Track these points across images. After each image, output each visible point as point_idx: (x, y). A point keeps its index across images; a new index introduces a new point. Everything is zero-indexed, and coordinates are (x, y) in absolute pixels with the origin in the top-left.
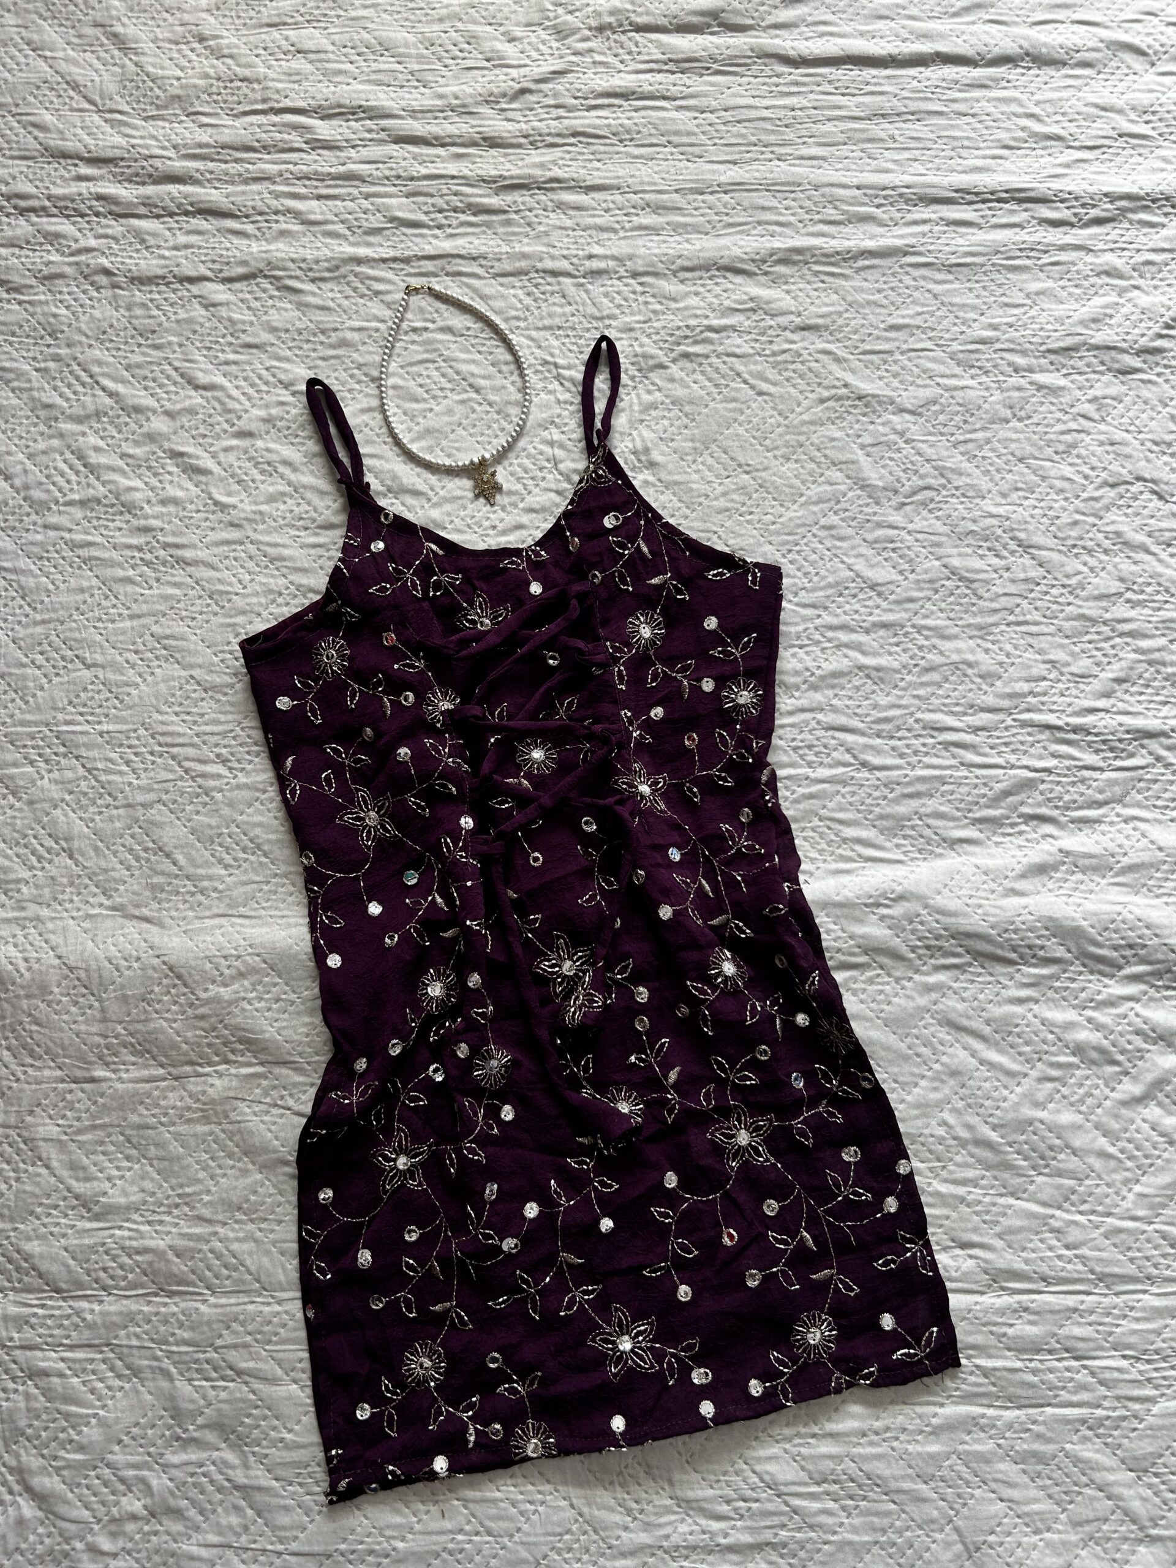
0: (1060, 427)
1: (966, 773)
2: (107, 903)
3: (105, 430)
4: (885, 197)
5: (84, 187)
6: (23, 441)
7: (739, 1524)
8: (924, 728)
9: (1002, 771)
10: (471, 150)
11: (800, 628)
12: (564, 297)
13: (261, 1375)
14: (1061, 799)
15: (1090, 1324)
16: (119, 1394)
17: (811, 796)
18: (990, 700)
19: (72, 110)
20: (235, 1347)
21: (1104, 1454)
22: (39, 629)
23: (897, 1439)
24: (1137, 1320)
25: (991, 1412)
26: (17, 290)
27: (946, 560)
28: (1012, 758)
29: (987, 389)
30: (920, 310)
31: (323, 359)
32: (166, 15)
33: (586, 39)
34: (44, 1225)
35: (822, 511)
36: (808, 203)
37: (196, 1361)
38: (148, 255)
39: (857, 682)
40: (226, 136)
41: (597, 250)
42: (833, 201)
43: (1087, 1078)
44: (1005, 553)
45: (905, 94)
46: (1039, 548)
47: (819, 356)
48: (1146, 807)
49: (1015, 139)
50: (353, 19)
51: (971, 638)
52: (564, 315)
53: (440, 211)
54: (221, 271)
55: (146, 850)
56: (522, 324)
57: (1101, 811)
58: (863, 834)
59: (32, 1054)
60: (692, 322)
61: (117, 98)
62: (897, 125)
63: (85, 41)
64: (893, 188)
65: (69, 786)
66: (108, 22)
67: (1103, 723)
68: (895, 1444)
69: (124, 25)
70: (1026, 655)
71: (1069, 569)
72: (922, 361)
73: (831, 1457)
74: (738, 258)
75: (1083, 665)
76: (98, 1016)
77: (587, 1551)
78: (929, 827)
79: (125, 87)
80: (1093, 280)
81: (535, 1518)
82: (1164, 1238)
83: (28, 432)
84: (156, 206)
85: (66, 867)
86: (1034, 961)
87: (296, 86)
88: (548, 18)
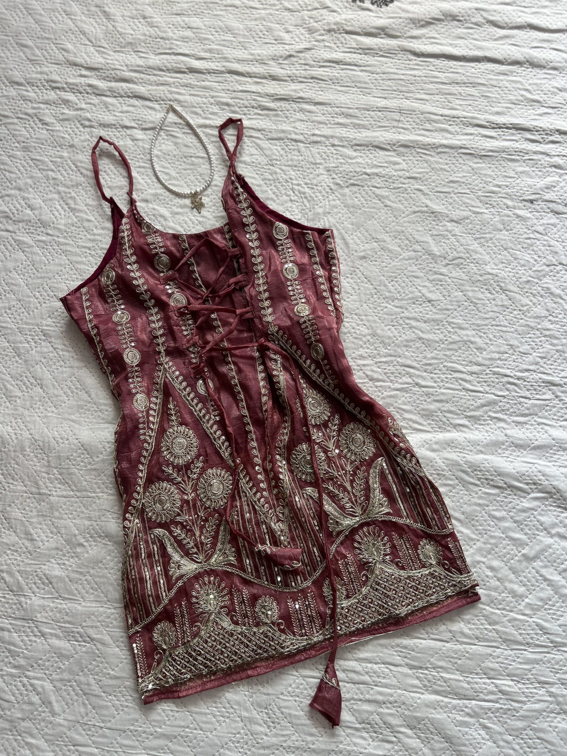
0: (525, 236)
1: (464, 393)
2: (55, 411)
3: (79, 192)
4: (454, 121)
5: (83, 80)
6: (42, 194)
7: (321, 739)
8: (447, 370)
9: (482, 394)
10: (263, 81)
11: (394, 317)
12: (299, 152)
13: (102, 642)
14: (508, 410)
15: (497, 663)
16: (34, 644)
17: (391, 396)
18: (480, 360)
19: (81, 44)
20: (92, 627)
21: (498, 726)
22: (39, 281)
23: (400, 707)
24: (520, 663)
25: (446, 700)
26: (46, 124)
27: (465, 293)
28: (487, 389)
29: (493, 215)
30: (465, 174)
31: (185, 170)
32: (129, 5)
33: (322, 35)
34: (10, 559)
35: (409, 263)
36: (417, 120)
37: (73, 632)
38: (108, 114)
39: (418, 345)
40: (151, 63)
41: (317, 132)
42: (430, 121)
43: (508, 545)
44: (494, 292)
45: (468, 74)
46: (510, 291)
47: (415, 191)
48: (549, 419)
49: (517, 100)
50: (215, 15)
51: (474, 330)
52: (298, 160)
53: (246, 107)
54: (142, 125)
55: (77, 389)
56: (278, 163)
57: (527, 419)
58: (414, 417)
59: (13, 479)
60: (358, 170)
61: (103, 41)
62: (463, 88)
63: (91, 13)
64: (458, 118)
65: (44, 355)
66: (102, 5)
67: (532, 377)
68: (399, 709)
69: (109, 8)
70: (499, 341)
71: (523, 303)
72: (464, 199)
73: (367, 712)
74: (382, 142)
75: (525, 348)
76: (46, 464)
77: (247, 744)
78: (445, 417)
79: (107, 36)
80: (548, 169)
81: (224, 724)
82: (537, 626)
83: (44, 190)
84: (115, 92)
85: (39, 392)
86: (488, 486)
87: (186, 44)
88: (305, 24)
